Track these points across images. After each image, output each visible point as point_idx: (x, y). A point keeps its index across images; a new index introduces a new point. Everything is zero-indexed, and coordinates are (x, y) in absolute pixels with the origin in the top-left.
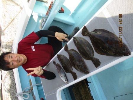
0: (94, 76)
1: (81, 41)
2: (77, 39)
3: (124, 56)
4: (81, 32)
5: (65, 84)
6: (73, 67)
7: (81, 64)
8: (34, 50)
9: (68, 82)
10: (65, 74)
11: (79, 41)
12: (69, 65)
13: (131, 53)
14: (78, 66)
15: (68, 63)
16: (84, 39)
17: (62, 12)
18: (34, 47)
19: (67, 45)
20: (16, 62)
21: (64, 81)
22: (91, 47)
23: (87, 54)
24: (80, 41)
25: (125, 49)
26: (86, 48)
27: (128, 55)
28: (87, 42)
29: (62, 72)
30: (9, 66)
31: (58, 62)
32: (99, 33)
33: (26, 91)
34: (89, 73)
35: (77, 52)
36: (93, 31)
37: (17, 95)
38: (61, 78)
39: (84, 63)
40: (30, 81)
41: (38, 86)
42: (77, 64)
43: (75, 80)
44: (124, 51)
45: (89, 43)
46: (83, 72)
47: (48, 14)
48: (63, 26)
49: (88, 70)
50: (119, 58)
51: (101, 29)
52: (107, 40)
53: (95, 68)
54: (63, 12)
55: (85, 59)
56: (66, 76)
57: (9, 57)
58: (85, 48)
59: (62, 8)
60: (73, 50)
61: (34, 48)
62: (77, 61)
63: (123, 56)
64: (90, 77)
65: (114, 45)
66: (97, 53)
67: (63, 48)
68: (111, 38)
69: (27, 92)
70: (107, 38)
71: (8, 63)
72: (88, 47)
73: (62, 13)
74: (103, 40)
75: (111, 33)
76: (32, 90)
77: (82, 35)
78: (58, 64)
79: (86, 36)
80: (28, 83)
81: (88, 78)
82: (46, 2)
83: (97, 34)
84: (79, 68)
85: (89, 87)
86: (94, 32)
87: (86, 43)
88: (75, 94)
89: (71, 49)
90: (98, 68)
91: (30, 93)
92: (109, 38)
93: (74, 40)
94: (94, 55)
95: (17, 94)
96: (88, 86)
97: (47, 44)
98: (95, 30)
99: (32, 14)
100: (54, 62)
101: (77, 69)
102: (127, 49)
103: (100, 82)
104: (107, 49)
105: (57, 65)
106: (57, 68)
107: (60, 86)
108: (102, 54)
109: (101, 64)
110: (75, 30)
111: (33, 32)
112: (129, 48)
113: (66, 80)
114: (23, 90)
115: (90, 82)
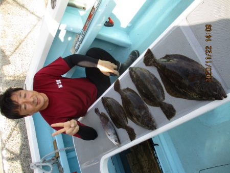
0: (164, 133)
1: (143, 75)
2: (136, 71)
3: (216, 101)
4: (143, 60)
5: (114, 147)
6: (129, 119)
7: (143, 113)
8: (61, 86)
9: (120, 143)
10: (115, 130)
11: (139, 75)
12: (122, 115)
13: (227, 95)
14: (138, 117)
15: (120, 111)
16: (148, 71)
17: (110, 24)
18: (61, 81)
19: (118, 81)
20: (31, 104)
21: (114, 142)
22: (160, 84)
23: (153, 96)
24: (141, 74)
25: (217, 88)
26: (151, 86)
27: (221, 99)
28: (153, 76)
29: (110, 127)
30: (19, 110)
31: (102, 110)
32: (173, 61)
33: (48, 159)
34: (156, 129)
35: (135, 92)
36: (164, 58)
38: (108, 137)
39: (147, 112)
40: (55, 142)
41: (67, 152)
42: (136, 113)
43: (132, 141)
44: (216, 91)
45: (156, 79)
46: (146, 127)
47: (86, 28)
48: (111, 49)
49: (154, 124)
50: (207, 103)
51: (176, 55)
52: (186, 73)
53: (167, 119)
54: (112, 26)
55: (149, 105)
56: (116, 134)
57: (20, 96)
58: (149, 87)
59: (109, 18)
60: (128, 89)
61: (60, 83)
62: (136, 108)
63: (214, 100)
64: (158, 135)
65: (198, 82)
66: (170, 94)
67: (112, 86)
68: (193, 69)
69: (49, 161)
70: (187, 70)
71: (18, 106)
72: (155, 84)
73: (110, 26)
74: (180, 73)
75: (193, 61)
76: (58, 158)
77: (144, 64)
78: (102, 113)
79: (150, 65)
80: (51, 145)
81: (154, 137)
82: (84, 8)
83: (169, 62)
84: (138, 120)
85: (156, 153)
86: (164, 60)
87: (151, 78)
88: (132, 164)
89: (126, 88)
90: (171, 120)
91: (54, 164)
92: (191, 70)
93: (130, 73)
94: (164, 98)
95: (32, 164)
96: (155, 150)
97: (84, 78)
98: (167, 57)
99: (60, 29)
100: (96, 111)
101: (135, 122)
102: (221, 89)
103: (174, 145)
104: (187, 89)
105: (102, 116)
106: (102, 121)
107: (106, 151)
108: (178, 97)
109: (176, 114)
110: (131, 55)
111: (60, 58)
112: (223, 86)
113: (116, 141)
114: (43, 158)
115: (157, 145)
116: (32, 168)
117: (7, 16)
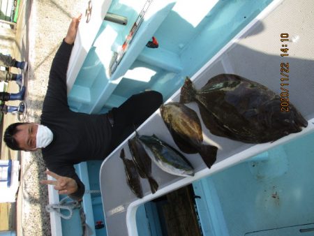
33: (68, 202)
37: (49, 209)
54: (157, 47)
59: (153, 38)
69: (70, 204)
73: (153, 48)
76: (80, 202)
88: (168, 218)
91: (75, 209)
95: (48, 206)
114: (62, 200)
115: (199, 197)
116: (48, 211)
117: (45, 19)
